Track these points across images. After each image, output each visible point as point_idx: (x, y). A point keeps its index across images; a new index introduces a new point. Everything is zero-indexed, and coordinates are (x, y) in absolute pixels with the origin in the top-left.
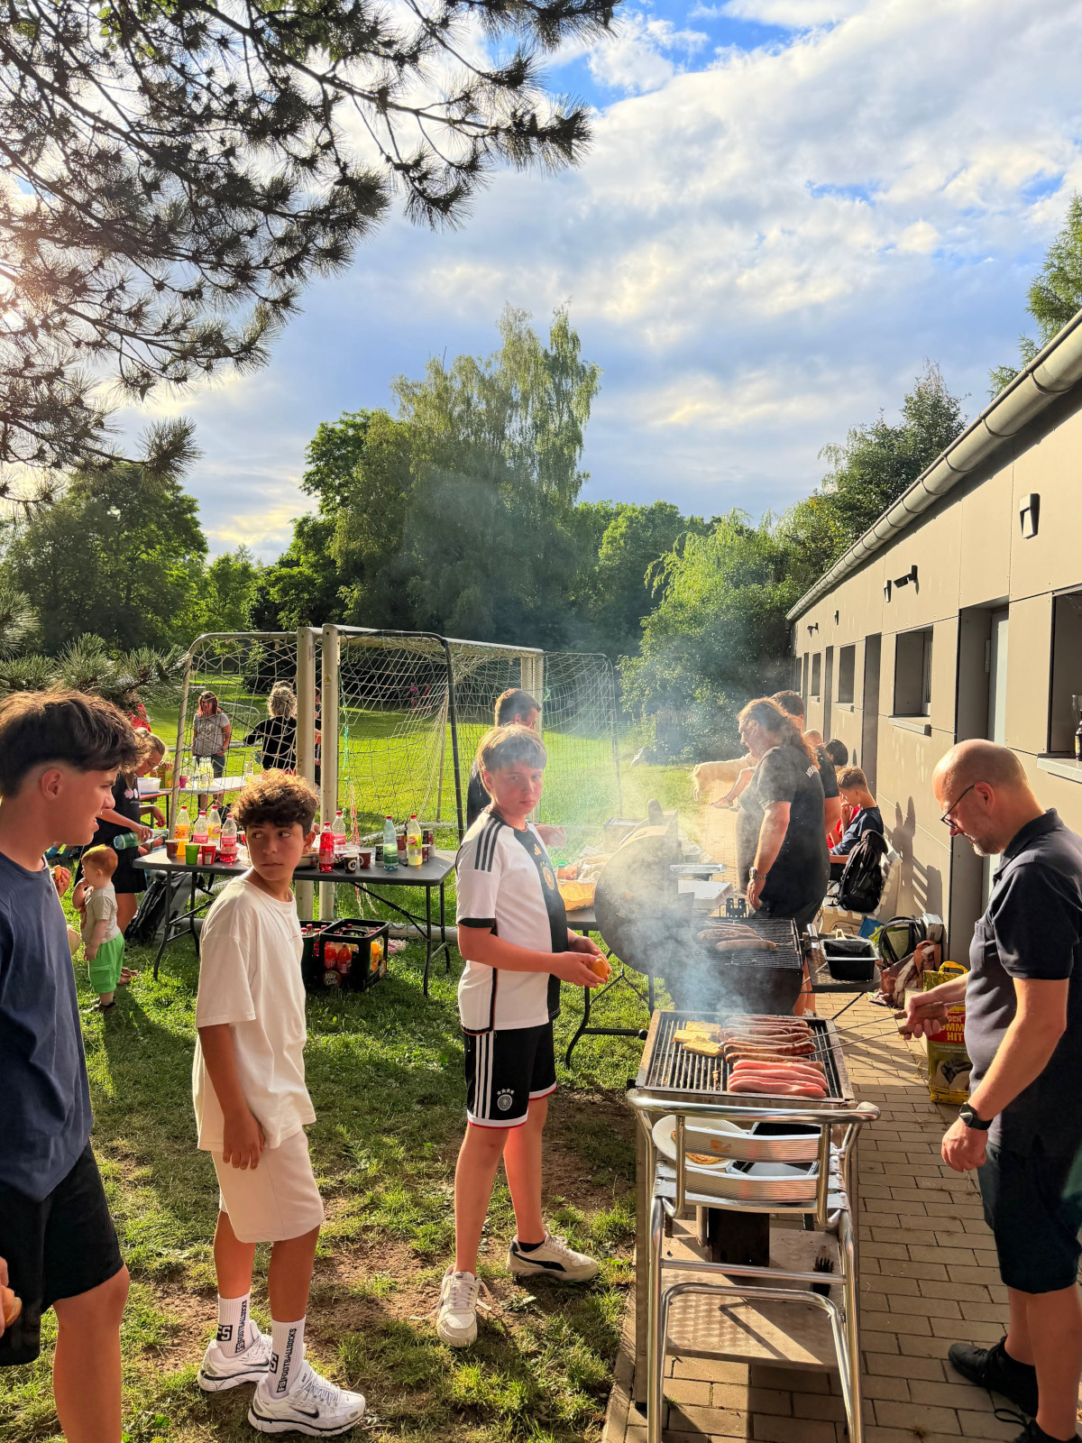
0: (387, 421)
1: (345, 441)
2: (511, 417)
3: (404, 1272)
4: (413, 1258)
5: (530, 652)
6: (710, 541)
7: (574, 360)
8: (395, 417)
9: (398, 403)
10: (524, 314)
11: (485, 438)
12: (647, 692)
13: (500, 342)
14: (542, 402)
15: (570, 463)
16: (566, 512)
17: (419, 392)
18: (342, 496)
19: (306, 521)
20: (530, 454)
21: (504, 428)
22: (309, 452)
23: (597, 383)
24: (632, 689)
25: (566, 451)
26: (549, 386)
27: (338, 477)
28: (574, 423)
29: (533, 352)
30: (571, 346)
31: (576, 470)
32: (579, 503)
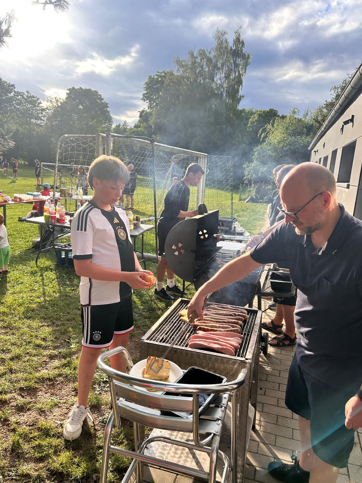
0: (173, 74)
1: (157, 82)
2: (217, 73)
3: (66, 397)
4: (73, 391)
5: (203, 155)
6: (284, 121)
7: (242, 51)
8: (176, 73)
9: (176, 67)
10: (225, 33)
11: (207, 81)
12: (254, 176)
13: (215, 44)
14: (228, 68)
15: (238, 91)
16: (235, 110)
17: (184, 63)
18: (156, 103)
19: (143, 111)
20: (223, 87)
21: (214, 78)
22: (145, 86)
23: (250, 60)
24: (249, 174)
25: (236, 86)
26: (232, 61)
27: (155, 96)
28: (240, 76)
29: (226, 48)
30: (241, 45)
31: (239, 94)
32: (240, 107)
